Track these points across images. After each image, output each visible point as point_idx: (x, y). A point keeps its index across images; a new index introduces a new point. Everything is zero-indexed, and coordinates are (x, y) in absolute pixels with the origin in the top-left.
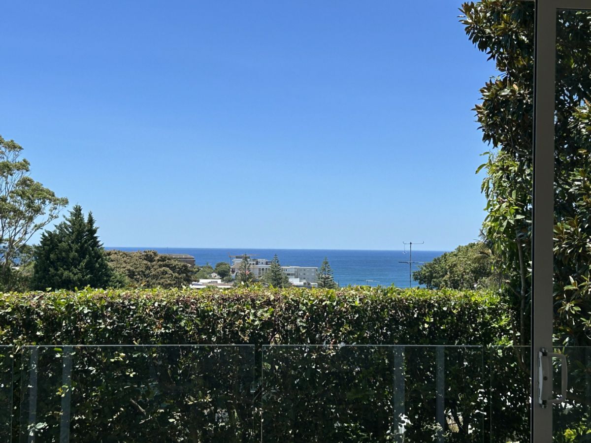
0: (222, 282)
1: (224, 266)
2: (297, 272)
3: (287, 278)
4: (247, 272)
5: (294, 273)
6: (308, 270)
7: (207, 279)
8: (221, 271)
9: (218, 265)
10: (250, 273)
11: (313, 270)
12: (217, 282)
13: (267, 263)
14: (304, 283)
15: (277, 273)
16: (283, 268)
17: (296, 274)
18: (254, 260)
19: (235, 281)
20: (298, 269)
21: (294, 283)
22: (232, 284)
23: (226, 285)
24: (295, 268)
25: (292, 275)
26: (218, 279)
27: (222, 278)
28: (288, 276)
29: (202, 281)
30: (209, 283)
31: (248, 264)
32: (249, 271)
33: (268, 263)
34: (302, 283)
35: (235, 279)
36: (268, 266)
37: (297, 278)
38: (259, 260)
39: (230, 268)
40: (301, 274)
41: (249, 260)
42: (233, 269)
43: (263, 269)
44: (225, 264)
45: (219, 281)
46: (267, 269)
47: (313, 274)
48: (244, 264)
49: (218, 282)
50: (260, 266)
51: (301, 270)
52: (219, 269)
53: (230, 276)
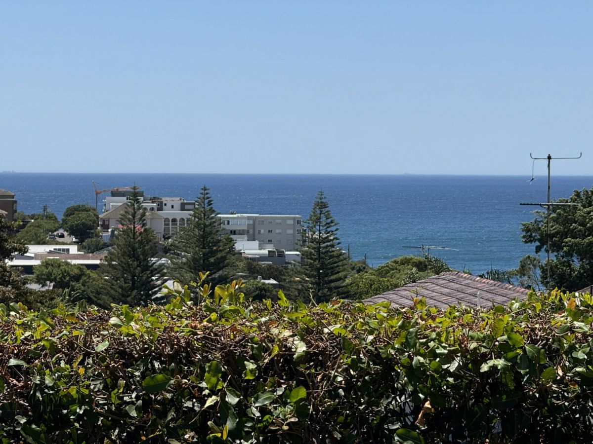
0: (79, 250)
1: (83, 215)
2: (254, 226)
3: (232, 240)
4: (138, 227)
5: (246, 228)
6: (279, 221)
7: (44, 243)
8: (77, 225)
9: (71, 212)
10: (145, 230)
11: (291, 222)
12: (68, 250)
13: (183, 207)
14: (269, 252)
15: (207, 229)
16: (220, 219)
17: (251, 232)
18: (153, 200)
19: (110, 248)
20: (254, 219)
21: (247, 252)
22: (103, 256)
23: (89, 258)
24: (249, 218)
25: (242, 233)
26: (70, 244)
27: (79, 243)
28: (232, 236)
29: (34, 249)
30: (50, 252)
31: (139, 208)
32: (144, 225)
33: (187, 207)
34: (265, 252)
35: (111, 245)
36: (186, 214)
37: (254, 240)
38: (164, 200)
39: (98, 218)
40: (262, 231)
41: (141, 199)
42: (104, 221)
43: (174, 220)
44: (87, 210)
45: (74, 250)
46: (183, 219)
47: (290, 232)
48: (131, 210)
49: (71, 252)
50: (167, 213)
51: (262, 222)
52: (73, 221)
53: (97, 236)
